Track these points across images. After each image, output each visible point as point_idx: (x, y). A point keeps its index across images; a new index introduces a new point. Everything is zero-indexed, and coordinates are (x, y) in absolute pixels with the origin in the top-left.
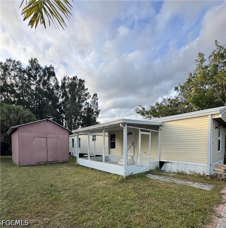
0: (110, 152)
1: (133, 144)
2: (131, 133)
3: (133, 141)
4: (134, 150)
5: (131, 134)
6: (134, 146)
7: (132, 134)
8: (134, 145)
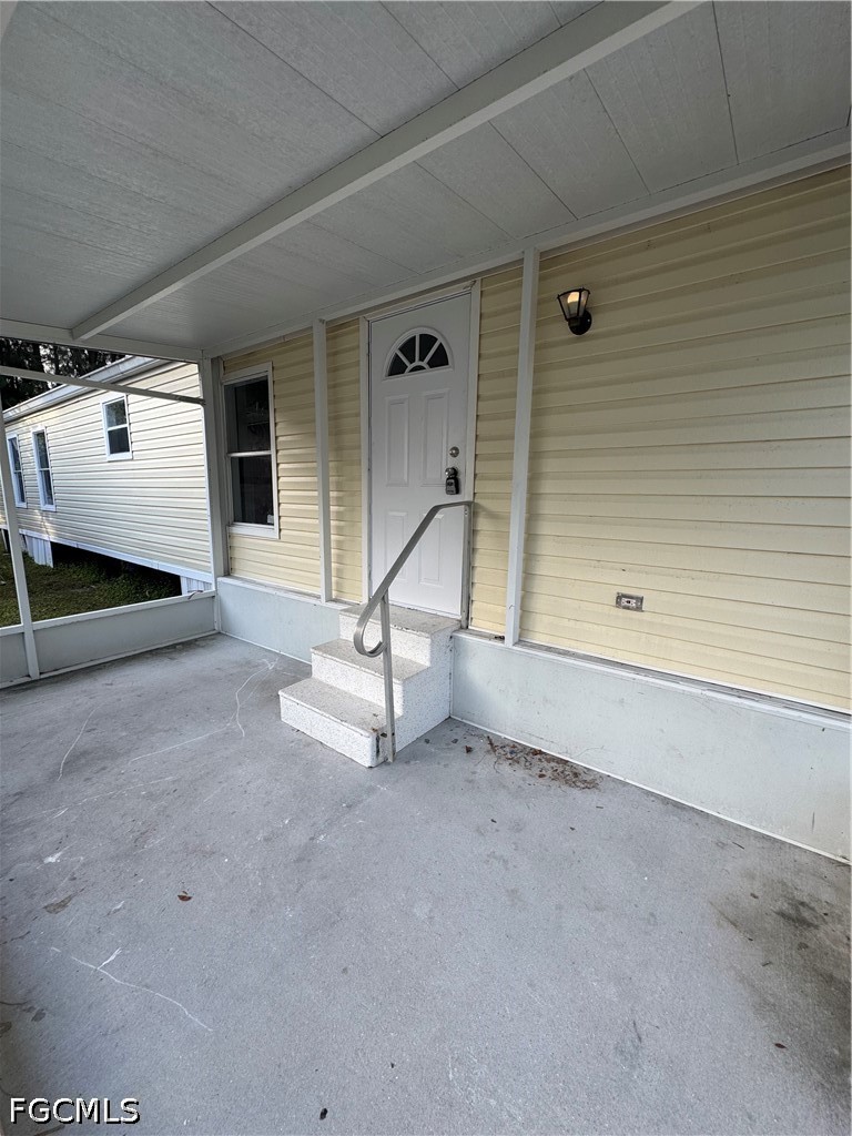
0: (237, 554)
1: (454, 482)
2: (428, 341)
3: (455, 452)
4: (470, 551)
5: (432, 364)
6: (473, 509)
7: (440, 359)
8: (466, 495)
